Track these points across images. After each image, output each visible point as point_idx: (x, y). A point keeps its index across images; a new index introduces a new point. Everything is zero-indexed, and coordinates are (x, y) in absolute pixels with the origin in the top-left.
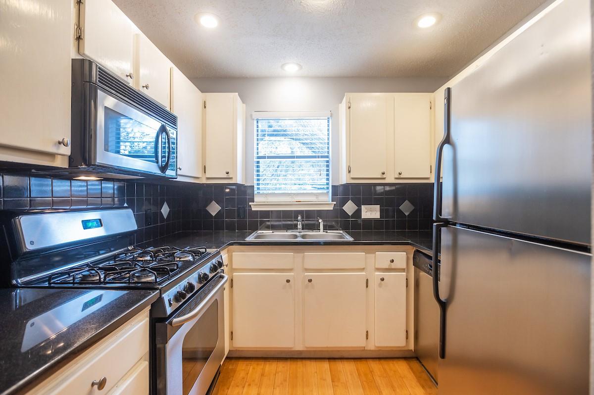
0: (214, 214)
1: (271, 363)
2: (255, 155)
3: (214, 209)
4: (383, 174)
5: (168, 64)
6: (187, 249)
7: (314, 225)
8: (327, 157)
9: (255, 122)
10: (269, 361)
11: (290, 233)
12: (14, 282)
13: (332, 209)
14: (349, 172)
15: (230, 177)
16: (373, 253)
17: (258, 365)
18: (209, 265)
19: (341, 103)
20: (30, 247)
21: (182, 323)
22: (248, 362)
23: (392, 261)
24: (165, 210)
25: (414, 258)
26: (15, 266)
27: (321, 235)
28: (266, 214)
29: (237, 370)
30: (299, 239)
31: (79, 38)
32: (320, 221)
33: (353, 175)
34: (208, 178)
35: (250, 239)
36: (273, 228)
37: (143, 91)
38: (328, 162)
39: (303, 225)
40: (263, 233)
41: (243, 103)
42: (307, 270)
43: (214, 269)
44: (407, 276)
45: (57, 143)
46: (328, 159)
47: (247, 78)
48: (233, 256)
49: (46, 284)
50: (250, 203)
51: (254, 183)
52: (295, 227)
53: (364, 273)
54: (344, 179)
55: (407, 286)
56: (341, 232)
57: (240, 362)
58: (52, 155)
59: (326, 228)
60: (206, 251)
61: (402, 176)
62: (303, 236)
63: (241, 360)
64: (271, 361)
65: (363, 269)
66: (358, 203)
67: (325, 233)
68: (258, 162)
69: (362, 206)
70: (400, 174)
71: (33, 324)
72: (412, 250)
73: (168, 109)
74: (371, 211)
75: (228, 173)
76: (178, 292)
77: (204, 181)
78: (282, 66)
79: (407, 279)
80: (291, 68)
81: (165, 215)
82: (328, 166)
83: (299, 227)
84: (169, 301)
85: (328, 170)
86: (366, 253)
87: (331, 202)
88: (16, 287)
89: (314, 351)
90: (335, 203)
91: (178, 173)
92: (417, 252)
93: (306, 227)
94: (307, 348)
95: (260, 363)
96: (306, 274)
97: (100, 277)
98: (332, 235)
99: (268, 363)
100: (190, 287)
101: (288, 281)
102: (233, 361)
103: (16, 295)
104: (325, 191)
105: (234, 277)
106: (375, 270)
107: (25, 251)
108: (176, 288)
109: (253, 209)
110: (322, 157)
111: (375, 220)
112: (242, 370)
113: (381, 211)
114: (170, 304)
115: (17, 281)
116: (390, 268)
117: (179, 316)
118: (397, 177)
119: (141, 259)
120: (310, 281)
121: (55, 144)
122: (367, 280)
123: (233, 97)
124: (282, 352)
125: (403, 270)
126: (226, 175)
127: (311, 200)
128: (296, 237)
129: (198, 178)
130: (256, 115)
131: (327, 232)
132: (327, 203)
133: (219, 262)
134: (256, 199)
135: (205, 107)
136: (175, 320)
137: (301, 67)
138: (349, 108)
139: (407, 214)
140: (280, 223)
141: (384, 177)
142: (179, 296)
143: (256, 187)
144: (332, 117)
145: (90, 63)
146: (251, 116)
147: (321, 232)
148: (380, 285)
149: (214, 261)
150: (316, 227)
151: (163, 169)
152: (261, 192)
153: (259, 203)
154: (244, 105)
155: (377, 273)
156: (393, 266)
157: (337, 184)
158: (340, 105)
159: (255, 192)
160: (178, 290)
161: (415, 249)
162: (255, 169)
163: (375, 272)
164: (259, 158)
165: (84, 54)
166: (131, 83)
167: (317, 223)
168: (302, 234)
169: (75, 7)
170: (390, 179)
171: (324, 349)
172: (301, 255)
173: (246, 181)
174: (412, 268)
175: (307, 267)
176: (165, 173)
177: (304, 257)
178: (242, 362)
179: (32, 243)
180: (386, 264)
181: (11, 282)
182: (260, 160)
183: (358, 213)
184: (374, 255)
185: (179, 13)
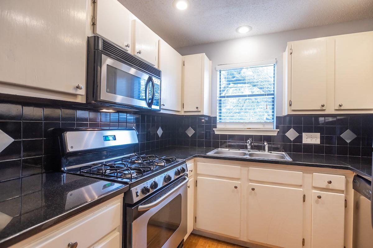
0: (190, 136)
1: (222, 245)
2: (218, 95)
3: (190, 132)
4: (323, 106)
5: (157, 38)
6: (163, 158)
7: (261, 146)
8: (273, 94)
9: (218, 72)
10: (221, 244)
11: (241, 151)
12: (63, 169)
13: (276, 135)
14: (290, 105)
15: (199, 110)
16: (310, 173)
17: (212, 244)
18: (175, 170)
19: (285, 51)
20: (70, 150)
21: (148, 209)
22: (206, 241)
23: (330, 182)
24: (160, 132)
25: (354, 182)
26: (64, 160)
27: (266, 154)
28: (224, 137)
29: (198, 244)
30: (248, 157)
31: (94, 24)
32: (265, 143)
33: (293, 108)
34: (185, 112)
35: (210, 154)
36: (230, 147)
37: (137, 55)
38: (273, 98)
39: (251, 146)
40: (222, 150)
41: (210, 60)
42: (251, 181)
43: (178, 173)
44: (346, 197)
45: (76, 88)
46: (273, 96)
47: (213, 42)
48: (198, 164)
49: (79, 173)
50: (214, 129)
51: (216, 115)
52: (245, 147)
53: (302, 189)
54: (286, 112)
55: (346, 206)
56: (284, 153)
57: (201, 239)
58: (75, 95)
59: (270, 149)
60: (175, 160)
61: (342, 108)
62: (250, 155)
63: (202, 238)
64: (222, 243)
65: (301, 186)
66: (300, 131)
67: (269, 153)
68: (220, 100)
69: (303, 133)
70: (340, 106)
71: (71, 195)
72: (351, 175)
73: (156, 67)
74: (311, 137)
75: (197, 108)
76: (144, 187)
77: (183, 114)
78: (237, 30)
79: (346, 200)
80: (244, 30)
81: (160, 135)
82: (273, 102)
83: (248, 147)
84: (137, 193)
85: (273, 105)
86: (303, 173)
87: (275, 129)
88: (63, 172)
89: (256, 244)
90: (279, 130)
91: (161, 108)
92: (358, 177)
93: (253, 148)
94: (250, 240)
95: (214, 243)
96: (250, 184)
97: (103, 171)
98: (274, 156)
99: (220, 245)
100: (155, 185)
101: (236, 187)
102: (196, 237)
103: (64, 176)
104: (272, 121)
105: (198, 179)
106: (312, 189)
107: (68, 152)
108: (144, 184)
109: (216, 133)
110: (268, 95)
111: (316, 146)
112: (201, 245)
113: (322, 138)
114: (137, 196)
115: (64, 169)
116: (327, 188)
117: (145, 204)
118: (337, 108)
119: (137, 162)
120: (253, 189)
121: (75, 88)
122: (304, 196)
123: (202, 56)
124: (231, 239)
125: (342, 192)
126: (196, 110)
127: (260, 128)
128: (245, 154)
129: (179, 111)
130: (218, 68)
131: (271, 153)
132: (272, 130)
133: (183, 168)
134: (219, 126)
135: (184, 65)
136: (140, 207)
137: (251, 28)
138: (291, 53)
139: (348, 141)
140: (235, 144)
141: (324, 109)
142: (145, 190)
143: (218, 118)
144: (277, 63)
145: (98, 38)
146: (215, 68)
147: (266, 152)
148: (317, 202)
149: (179, 168)
150: (261, 148)
151: (150, 105)
152: (222, 121)
153: (220, 129)
154: (211, 61)
155: (314, 191)
156: (331, 186)
157: (281, 116)
158: (284, 53)
159: (218, 122)
160: (146, 186)
161: (355, 174)
162: (218, 105)
163: (312, 190)
164: (221, 97)
165: (96, 33)
166: (129, 51)
167: (263, 145)
168: (250, 152)
169: (91, 5)
170: (330, 110)
171: (264, 245)
172: (247, 168)
173: (211, 114)
174: (352, 191)
175: (250, 178)
176: (151, 107)
177: (248, 170)
178: (202, 240)
179: (72, 147)
180: (324, 185)
181: (61, 169)
182: (222, 99)
183: (300, 138)
184: (311, 175)
185: (163, 3)
